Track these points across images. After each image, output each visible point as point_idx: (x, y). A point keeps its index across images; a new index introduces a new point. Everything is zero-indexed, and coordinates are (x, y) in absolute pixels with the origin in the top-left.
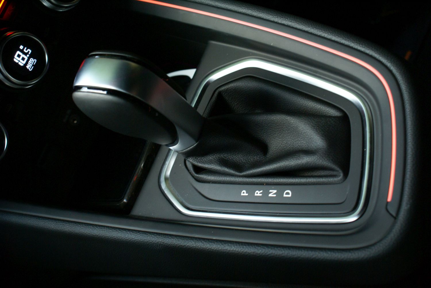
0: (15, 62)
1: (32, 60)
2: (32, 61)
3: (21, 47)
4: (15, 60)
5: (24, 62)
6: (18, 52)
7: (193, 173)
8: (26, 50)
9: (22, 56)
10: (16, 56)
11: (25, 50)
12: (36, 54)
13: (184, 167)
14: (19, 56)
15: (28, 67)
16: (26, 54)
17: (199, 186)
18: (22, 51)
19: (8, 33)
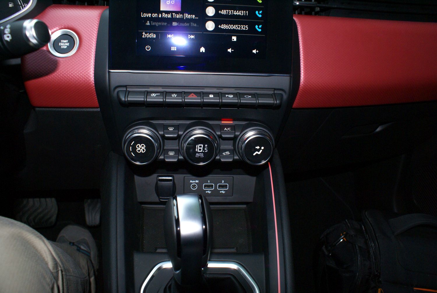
1: (202, 154)
3: (206, 146)
4: (197, 146)
5: (198, 151)
6: (202, 145)
7: (168, 285)
8: (206, 149)
9: (202, 148)
10: (199, 145)
12: (207, 155)
14: (200, 147)
15: (197, 154)
16: (204, 149)
18: (204, 147)
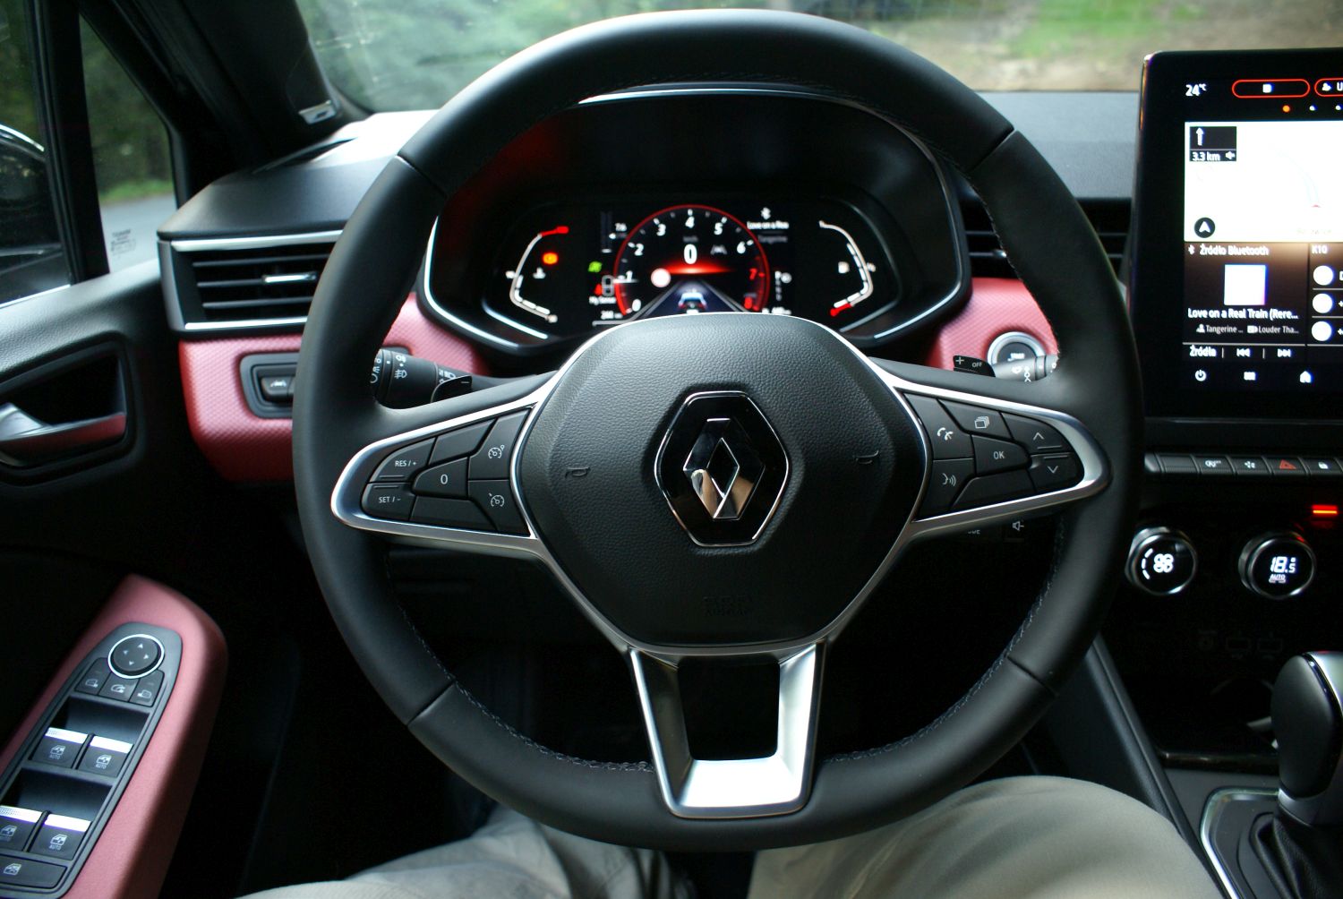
0: (1271, 560)
1: (1283, 577)
2: (1282, 579)
3: (1293, 560)
4: (1274, 559)
5: (1277, 570)
6: (1285, 559)
7: (1257, 830)
8: (1293, 566)
9: (1284, 565)
10: (1280, 558)
11: (1291, 565)
12: (1293, 580)
13: (1254, 816)
14: (1282, 562)
15: (1273, 576)
16: (1287, 567)
17: (1244, 845)
18: (1289, 562)
19: (1296, 534)
